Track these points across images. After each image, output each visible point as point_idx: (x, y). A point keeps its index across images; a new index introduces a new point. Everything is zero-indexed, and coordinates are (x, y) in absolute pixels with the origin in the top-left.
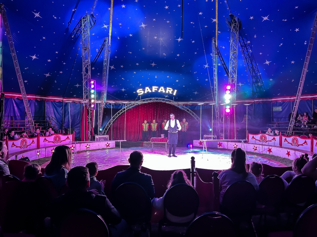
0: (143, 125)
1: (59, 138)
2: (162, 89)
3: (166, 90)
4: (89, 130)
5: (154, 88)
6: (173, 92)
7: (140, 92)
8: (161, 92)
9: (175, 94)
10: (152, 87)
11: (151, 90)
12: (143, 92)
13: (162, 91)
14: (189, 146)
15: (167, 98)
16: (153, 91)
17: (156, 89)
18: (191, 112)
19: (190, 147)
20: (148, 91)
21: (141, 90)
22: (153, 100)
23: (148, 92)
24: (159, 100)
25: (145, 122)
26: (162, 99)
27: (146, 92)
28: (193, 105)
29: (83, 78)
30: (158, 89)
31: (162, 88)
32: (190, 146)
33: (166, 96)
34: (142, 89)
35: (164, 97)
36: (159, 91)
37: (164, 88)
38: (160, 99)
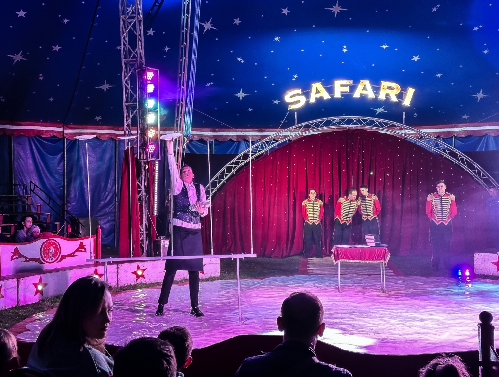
0: (305, 206)
1: (57, 248)
2: (364, 89)
3: (377, 90)
4: (142, 223)
5: (340, 87)
6: (400, 96)
7: (294, 99)
8: (363, 98)
9: (407, 102)
10: (332, 83)
11: (330, 91)
12: (303, 100)
13: (364, 92)
14: (460, 274)
15: (380, 116)
16: (337, 95)
17: (347, 89)
18: (463, 162)
19: (464, 277)
20: (319, 95)
21: (299, 95)
22: (337, 123)
23: (320, 100)
24: (355, 123)
25: (311, 195)
26: (365, 121)
27: (312, 100)
28: (469, 136)
29: (123, 64)
30: (353, 88)
31: (367, 83)
32: (463, 273)
33: (380, 110)
34: (299, 91)
35: (373, 114)
36: (357, 94)
37: (372, 83)
38: (359, 121)
